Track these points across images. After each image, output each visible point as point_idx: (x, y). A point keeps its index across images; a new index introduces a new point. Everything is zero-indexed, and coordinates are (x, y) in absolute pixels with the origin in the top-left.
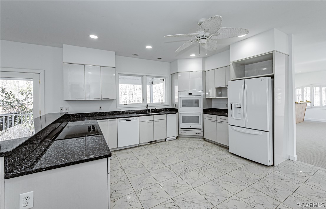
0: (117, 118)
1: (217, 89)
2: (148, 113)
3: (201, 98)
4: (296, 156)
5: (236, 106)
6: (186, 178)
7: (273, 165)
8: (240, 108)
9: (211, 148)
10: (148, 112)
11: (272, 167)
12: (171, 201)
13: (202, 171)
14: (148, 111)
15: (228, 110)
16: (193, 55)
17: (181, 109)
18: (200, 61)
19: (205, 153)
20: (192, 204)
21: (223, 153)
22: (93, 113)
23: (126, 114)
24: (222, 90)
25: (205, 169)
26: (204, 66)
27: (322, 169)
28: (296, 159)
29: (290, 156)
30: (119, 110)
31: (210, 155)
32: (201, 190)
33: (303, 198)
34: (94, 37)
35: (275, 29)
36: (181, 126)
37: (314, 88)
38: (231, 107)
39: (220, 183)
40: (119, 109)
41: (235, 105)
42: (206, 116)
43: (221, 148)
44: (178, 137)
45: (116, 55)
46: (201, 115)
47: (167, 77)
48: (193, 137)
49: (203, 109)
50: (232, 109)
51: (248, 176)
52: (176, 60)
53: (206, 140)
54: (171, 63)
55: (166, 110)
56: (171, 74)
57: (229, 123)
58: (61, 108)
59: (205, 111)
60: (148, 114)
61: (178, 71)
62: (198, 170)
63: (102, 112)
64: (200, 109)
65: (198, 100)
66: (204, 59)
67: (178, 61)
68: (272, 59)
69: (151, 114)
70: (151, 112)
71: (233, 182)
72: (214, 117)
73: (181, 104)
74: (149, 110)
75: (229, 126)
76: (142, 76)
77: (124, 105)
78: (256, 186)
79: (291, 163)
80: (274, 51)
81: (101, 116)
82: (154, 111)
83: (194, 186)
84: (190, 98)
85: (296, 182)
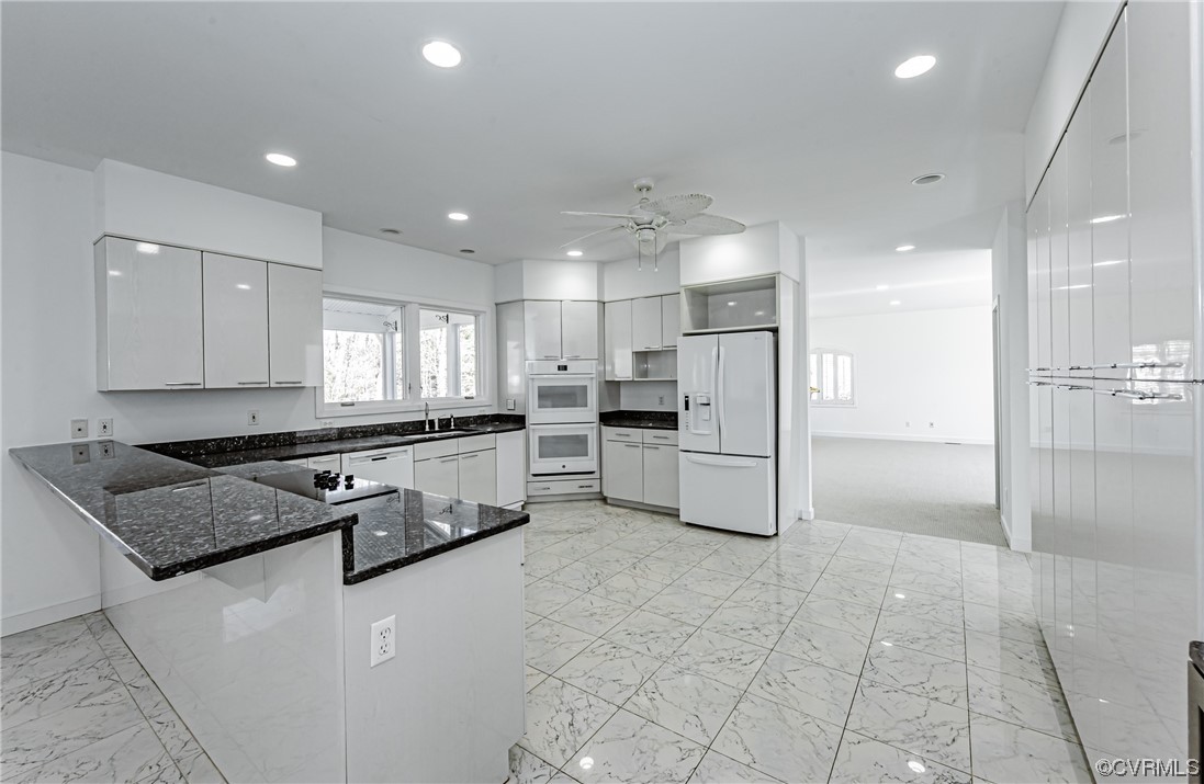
0: (341, 452)
1: (637, 354)
2: (428, 433)
3: (594, 381)
4: (811, 509)
5: (699, 402)
6: (608, 593)
7: (776, 534)
8: (708, 404)
9: (631, 520)
10: (427, 430)
11: (775, 539)
12: (601, 642)
13: (638, 571)
14: (427, 426)
15: (676, 413)
16: (575, 253)
17: (536, 415)
18: (593, 271)
19: (622, 534)
20: (651, 635)
21: (667, 528)
22: (223, 439)
23: (350, 438)
24: (649, 362)
25: (642, 565)
26: (600, 288)
27: (855, 526)
28: (812, 517)
29: (801, 512)
30: (326, 424)
31: (636, 535)
32: (656, 607)
33: (838, 579)
34: (281, 160)
35: (781, 224)
36: (535, 469)
37: (824, 356)
38: (687, 403)
39: (689, 587)
40: (323, 421)
41: (695, 399)
42: (610, 432)
43: (656, 517)
44: (526, 503)
45: (323, 224)
46: (595, 431)
47: (485, 312)
48: (570, 499)
49: (600, 414)
50: (687, 408)
51: (737, 563)
52: (520, 260)
53: (609, 501)
54: (495, 266)
55: (483, 420)
56: (497, 304)
57: (680, 448)
58: (75, 422)
59: (607, 419)
60: (427, 436)
61: (525, 298)
62: (627, 571)
63: (261, 436)
64: (590, 413)
65: (586, 387)
66: (602, 265)
67: (525, 261)
68: (774, 287)
69: (436, 435)
70: (437, 429)
71: (715, 579)
72: (635, 434)
73: (534, 400)
74: (432, 423)
75: (681, 453)
76: (403, 305)
77: (343, 405)
78: (758, 576)
79: (805, 525)
80: (779, 273)
81: (255, 448)
82: (445, 425)
83: (636, 603)
84: (562, 380)
85: (822, 555)
